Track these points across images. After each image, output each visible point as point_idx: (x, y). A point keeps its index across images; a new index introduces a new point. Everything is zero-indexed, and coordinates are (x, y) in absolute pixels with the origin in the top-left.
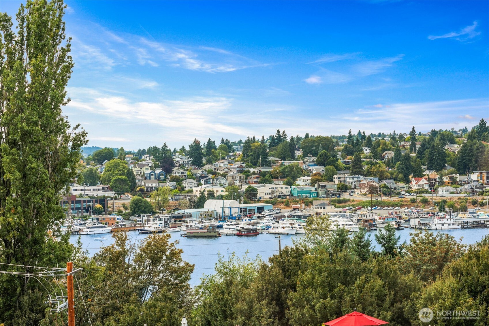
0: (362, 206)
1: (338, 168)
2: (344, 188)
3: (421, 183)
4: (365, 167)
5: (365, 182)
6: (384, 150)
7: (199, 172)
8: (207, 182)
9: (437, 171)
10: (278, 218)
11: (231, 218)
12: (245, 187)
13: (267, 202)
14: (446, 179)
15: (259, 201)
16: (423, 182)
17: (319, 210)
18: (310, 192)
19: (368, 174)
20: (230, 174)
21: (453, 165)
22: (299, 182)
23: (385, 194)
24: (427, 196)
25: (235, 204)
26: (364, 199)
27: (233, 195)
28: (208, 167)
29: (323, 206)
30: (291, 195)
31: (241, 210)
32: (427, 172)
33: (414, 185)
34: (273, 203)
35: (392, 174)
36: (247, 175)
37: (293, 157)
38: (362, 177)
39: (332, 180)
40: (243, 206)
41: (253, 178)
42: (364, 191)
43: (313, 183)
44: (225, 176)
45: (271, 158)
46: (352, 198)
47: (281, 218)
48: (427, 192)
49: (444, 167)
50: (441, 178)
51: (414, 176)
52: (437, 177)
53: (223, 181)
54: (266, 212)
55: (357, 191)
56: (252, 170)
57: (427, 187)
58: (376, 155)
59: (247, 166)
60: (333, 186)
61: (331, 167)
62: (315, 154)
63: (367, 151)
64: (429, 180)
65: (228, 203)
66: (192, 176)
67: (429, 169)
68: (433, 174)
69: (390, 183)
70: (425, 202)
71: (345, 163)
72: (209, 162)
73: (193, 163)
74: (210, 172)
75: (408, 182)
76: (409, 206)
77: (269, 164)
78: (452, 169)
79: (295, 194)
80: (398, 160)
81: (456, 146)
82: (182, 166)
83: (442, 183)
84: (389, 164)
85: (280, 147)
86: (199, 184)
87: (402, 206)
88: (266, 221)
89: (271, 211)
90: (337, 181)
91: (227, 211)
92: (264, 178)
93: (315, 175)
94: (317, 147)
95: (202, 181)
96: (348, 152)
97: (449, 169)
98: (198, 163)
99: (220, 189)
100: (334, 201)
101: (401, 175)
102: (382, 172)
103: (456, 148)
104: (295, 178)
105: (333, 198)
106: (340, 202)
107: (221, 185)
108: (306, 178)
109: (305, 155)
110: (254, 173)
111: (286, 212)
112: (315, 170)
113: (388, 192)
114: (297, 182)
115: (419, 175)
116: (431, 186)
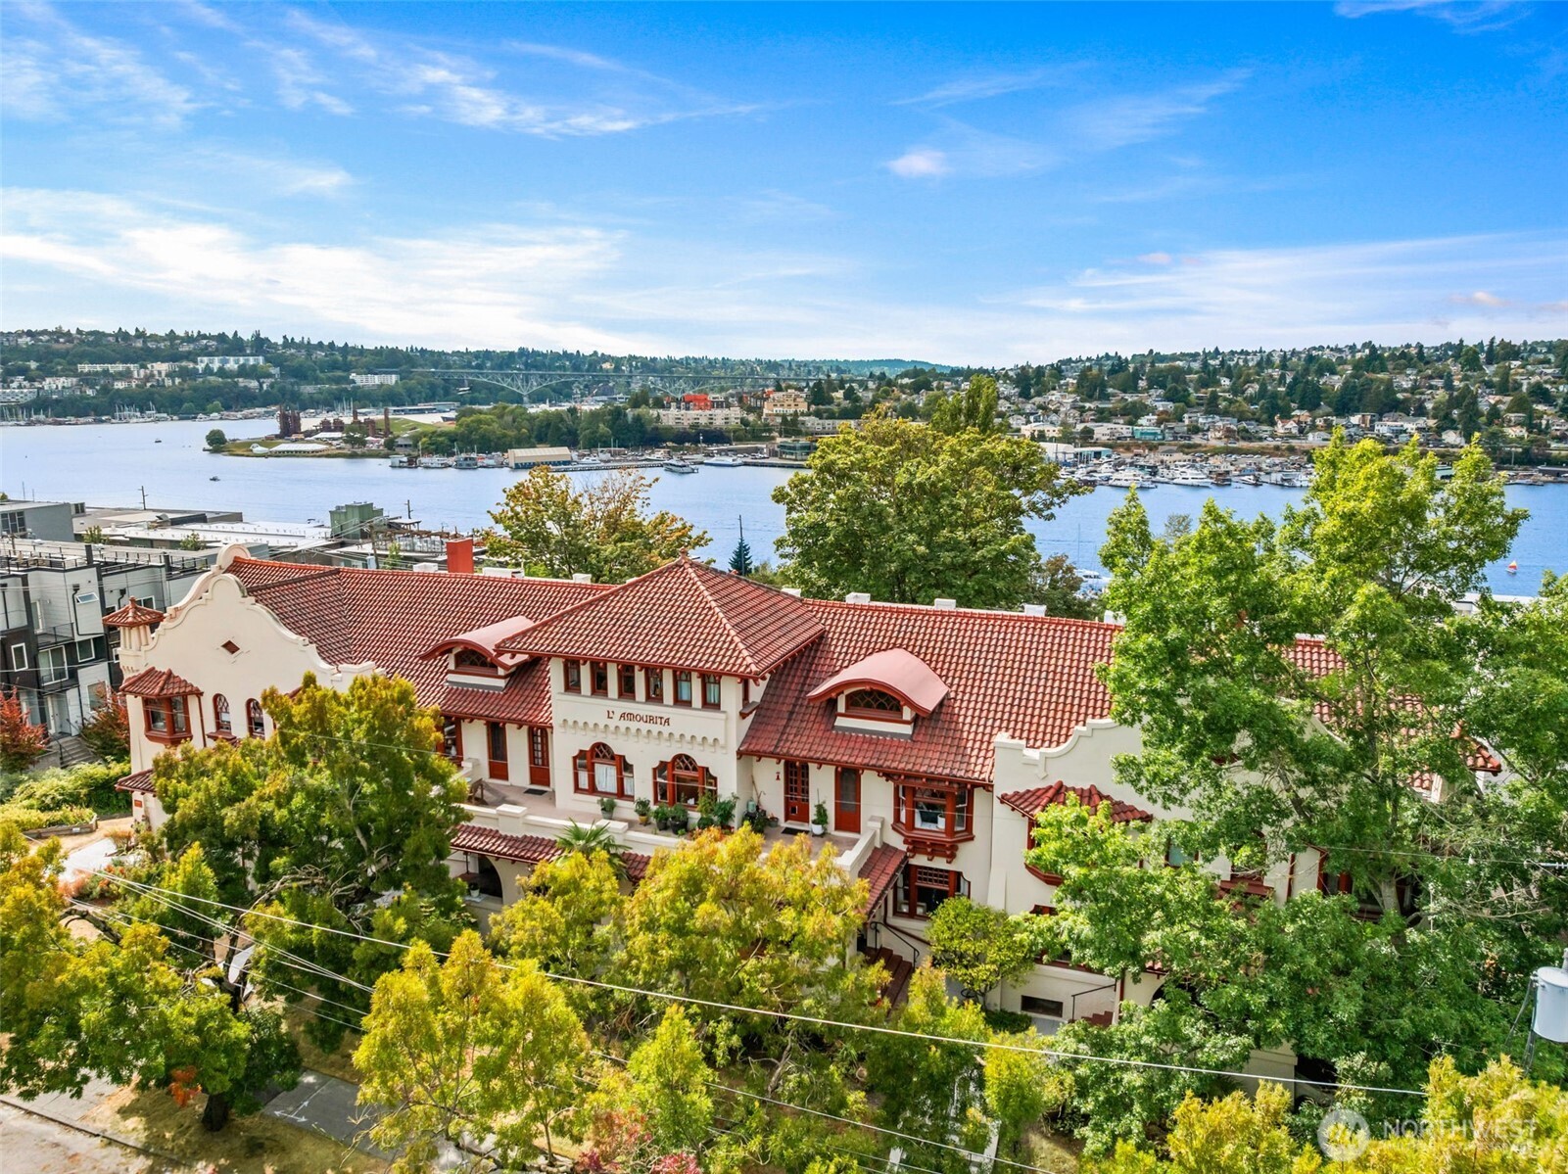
0: (1216, 452)
1: (1189, 405)
2: (1195, 430)
3: (1288, 426)
4: (1223, 405)
5: (1220, 424)
6: (1248, 381)
7: (1028, 407)
8: (1036, 421)
9: (1310, 411)
10: (1118, 465)
11: (1066, 464)
12: (1080, 427)
13: (1105, 445)
14: (1319, 422)
15: (1095, 444)
16: (1291, 425)
17: (1165, 458)
18: (1155, 434)
19: (1225, 413)
20: (1062, 409)
21: (1329, 404)
22: (1143, 421)
23: (1244, 439)
24: (1294, 443)
25: (1071, 449)
26: (1220, 444)
27: (1067, 438)
28: (1038, 400)
29: (1169, 452)
30: (1133, 437)
31: (1076, 455)
32: (1297, 412)
33: (1280, 429)
34: (1110, 446)
35: (1254, 414)
36: (1082, 410)
37: (1135, 389)
38: (1217, 418)
39: (1181, 421)
40: (1079, 450)
41: (1089, 416)
42: (1218, 435)
43: (1159, 423)
44: (1056, 412)
45: (1110, 390)
46: (1204, 442)
47: (1120, 464)
48: (1294, 437)
49: (1318, 406)
50: (1313, 421)
51: (1281, 418)
52: (1309, 420)
53: (1054, 417)
54: (1104, 458)
55: (1210, 434)
56: (1087, 405)
57: (1295, 431)
58: (1236, 390)
59: (1082, 400)
60: (1181, 428)
61: (1182, 404)
62: (1162, 386)
63: (1226, 382)
64: (1299, 423)
65: (1062, 447)
66: (1019, 412)
67: (1301, 408)
68: (1304, 415)
69: (1252, 427)
70: (1292, 450)
71: (1199, 398)
72: (1039, 394)
73: (1020, 396)
74: (1040, 407)
75: (1273, 424)
76: (1271, 455)
77: (1105, 397)
78: (1329, 410)
79: (1137, 436)
80: (1263, 397)
81: (1336, 377)
82: (1007, 398)
83: (1314, 428)
84: (1251, 400)
85: (1121, 376)
86: (1028, 422)
87: (1263, 454)
88: (1105, 470)
89: (1109, 456)
90: (1187, 422)
91: (1061, 456)
92: (1103, 416)
93: (1162, 412)
94: (1166, 377)
95: (1032, 418)
96: (1203, 384)
97: (1324, 408)
98: (1025, 395)
99: (1052, 428)
100: (1183, 446)
101: (1265, 416)
102: (1243, 412)
103: (1336, 382)
104: (1138, 417)
105: (1183, 442)
106: (1189, 446)
107: (1052, 423)
108: (1150, 417)
109: (1150, 387)
110: (1090, 409)
111: (1127, 457)
112: (1161, 406)
113: (1247, 436)
114: (1140, 422)
115: (1286, 416)
116: (1301, 431)
